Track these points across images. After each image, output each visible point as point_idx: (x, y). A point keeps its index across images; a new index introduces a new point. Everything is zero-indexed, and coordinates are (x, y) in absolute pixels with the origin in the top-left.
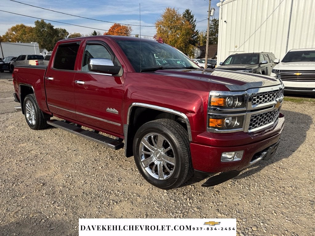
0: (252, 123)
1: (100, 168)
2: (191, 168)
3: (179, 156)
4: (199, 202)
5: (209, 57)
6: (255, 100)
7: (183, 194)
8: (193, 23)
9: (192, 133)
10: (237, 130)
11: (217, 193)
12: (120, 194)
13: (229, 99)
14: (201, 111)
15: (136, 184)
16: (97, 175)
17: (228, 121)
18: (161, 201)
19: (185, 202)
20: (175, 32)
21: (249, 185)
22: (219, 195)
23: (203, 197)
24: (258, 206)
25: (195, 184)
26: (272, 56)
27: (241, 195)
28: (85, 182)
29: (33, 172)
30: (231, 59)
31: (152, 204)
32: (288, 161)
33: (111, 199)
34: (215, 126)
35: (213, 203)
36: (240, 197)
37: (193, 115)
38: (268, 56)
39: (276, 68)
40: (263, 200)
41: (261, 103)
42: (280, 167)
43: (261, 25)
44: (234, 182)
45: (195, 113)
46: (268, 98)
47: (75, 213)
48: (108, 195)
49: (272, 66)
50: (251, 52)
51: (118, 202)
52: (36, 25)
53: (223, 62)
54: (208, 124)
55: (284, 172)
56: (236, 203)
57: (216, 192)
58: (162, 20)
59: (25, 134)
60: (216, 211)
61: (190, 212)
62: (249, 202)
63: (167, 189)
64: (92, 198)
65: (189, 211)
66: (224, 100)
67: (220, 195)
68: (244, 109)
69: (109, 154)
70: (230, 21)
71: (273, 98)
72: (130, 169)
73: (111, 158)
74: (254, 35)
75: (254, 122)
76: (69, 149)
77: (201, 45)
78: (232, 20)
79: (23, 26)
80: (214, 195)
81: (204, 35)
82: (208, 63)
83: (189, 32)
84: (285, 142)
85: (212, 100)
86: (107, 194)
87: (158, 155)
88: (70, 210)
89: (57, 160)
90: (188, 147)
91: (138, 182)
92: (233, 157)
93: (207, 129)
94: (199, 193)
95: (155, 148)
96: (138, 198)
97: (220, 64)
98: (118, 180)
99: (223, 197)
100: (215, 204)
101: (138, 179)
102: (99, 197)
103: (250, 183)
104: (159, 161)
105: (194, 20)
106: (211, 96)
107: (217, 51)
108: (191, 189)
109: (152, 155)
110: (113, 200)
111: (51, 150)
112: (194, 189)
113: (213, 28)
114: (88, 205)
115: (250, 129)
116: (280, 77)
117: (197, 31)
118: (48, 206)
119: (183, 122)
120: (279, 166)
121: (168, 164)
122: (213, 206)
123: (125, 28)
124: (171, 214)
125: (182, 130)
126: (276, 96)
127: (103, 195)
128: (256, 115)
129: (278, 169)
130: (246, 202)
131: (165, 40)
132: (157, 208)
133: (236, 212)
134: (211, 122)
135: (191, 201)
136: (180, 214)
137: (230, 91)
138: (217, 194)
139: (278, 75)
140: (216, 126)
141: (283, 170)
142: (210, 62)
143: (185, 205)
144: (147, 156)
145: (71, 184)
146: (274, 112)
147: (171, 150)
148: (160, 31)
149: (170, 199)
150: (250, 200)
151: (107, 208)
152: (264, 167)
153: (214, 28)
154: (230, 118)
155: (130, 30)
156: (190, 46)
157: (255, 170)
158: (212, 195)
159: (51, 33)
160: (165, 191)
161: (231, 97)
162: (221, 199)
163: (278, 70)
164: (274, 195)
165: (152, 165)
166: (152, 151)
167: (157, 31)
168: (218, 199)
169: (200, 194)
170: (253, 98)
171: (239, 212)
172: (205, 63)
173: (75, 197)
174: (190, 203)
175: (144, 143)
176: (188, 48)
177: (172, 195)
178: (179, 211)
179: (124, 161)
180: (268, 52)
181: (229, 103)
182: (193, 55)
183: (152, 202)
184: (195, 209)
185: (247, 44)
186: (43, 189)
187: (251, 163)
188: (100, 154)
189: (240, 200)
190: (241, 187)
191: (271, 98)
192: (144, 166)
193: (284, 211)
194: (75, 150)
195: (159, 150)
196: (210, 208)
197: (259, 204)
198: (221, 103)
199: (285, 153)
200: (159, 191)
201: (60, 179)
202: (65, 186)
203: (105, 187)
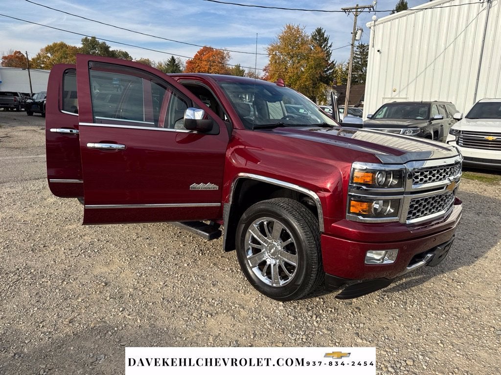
0: (412, 211)
1: (186, 265)
2: (321, 271)
3: (304, 253)
4: (330, 322)
5: (350, 102)
6: (417, 177)
7: (307, 309)
8: (327, 49)
9: (325, 221)
10: (390, 220)
11: (357, 310)
12: (216, 303)
13: (379, 175)
14: (339, 189)
15: (239, 291)
16: (181, 275)
17: (377, 206)
18: (275, 317)
19: (309, 320)
20: (299, 62)
21: (406, 303)
22: (360, 313)
23: (336, 315)
24: (416, 332)
25: (324, 297)
26: (450, 108)
27: (393, 315)
28: (165, 284)
29: (89, 266)
30: (385, 110)
31: (262, 319)
32: (466, 271)
33: (204, 310)
34: (358, 212)
35: (351, 323)
36: (391, 318)
37: (327, 194)
38: (444, 107)
39: (457, 126)
40: (425, 324)
41: (426, 182)
42: (453, 280)
43: (435, 59)
44: (382, 296)
45: (330, 192)
46: (436, 176)
47: (153, 326)
48: (198, 303)
49: (450, 124)
50: (418, 100)
51: (214, 314)
52: (83, 44)
53: (373, 114)
54: (347, 209)
55: (459, 287)
56: (385, 327)
57: (355, 309)
58: (279, 44)
59: (73, 211)
60: (354, 335)
61: (317, 334)
62: (403, 325)
63: (284, 301)
64: (176, 306)
65: (315, 332)
66: (372, 176)
67: (362, 314)
68: (401, 189)
69: (197, 245)
70: (387, 50)
71: (444, 176)
72: (229, 269)
73: (201, 252)
74: (423, 74)
75: (415, 209)
76: (139, 236)
77: (338, 84)
78: (389, 49)
79: (63, 45)
80: (352, 313)
81: (344, 69)
82: (348, 113)
83: (320, 64)
84: (464, 242)
85: (355, 175)
86: (196, 302)
87: (272, 251)
88: (146, 320)
89: (122, 251)
90: (318, 240)
91: (241, 288)
92: (383, 259)
93: (347, 216)
94: (331, 309)
95: (268, 240)
96: (242, 310)
97: (368, 118)
98: (213, 284)
99: (365, 317)
100: (353, 325)
101: (240, 285)
102: (185, 305)
103: (406, 300)
104: (274, 259)
105: (329, 45)
106: (354, 168)
107: (364, 95)
108: (318, 303)
109: (264, 250)
110: (206, 312)
111: (113, 236)
112: (322, 303)
113: (359, 58)
114: (170, 315)
115: (409, 218)
116: (462, 142)
117: (333, 62)
118: (114, 313)
119: (310, 203)
120: (452, 278)
121: (287, 264)
122: (351, 328)
123: (219, 54)
124: (289, 335)
125: (310, 215)
126: (449, 173)
127: (192, 303)
128: (418, 199)
129: (450, 281)
130: (400, 326)
131: (282, 75)
132: (269, 326)
133: (383, 338)
134: (353, 206)
135: (318, 319)
136: (302, 335)
137: (382, 163)
138: (356, 312)
139: (458, 138)
140: (360, 211)
141: (459, 283)
142: (352, 112)
143: (309, 325)
144: (256, 251)
145: (144, 286)
146: (446, 196)
147: (292, 244)
148: (275, 61)
149: (288, 315)
150: (405, 324)
151: (198, 321)
152: (430, 278)
153: (361, 58)
154: (381, 202)
155: (227, 57)
156: (321, 85)
157: (415, 281)
158: (350, 313)
160: (281, 303)
161: (383, 172)
162: (363, 319)
163: (460, 131)
164: (442, 318)
165: (262, 265)
166: (264, 244)
167: (270, 61)
168: (358, 319)
169: (331, 311)
170: (414, 174)
171: (388, 339)
172: (343, 113)
173: (151, 304)
174: (317, 322)
175: (253, 232)
176: (318, 88)
177: (290, 310)
178: (301, 332)
179: (220, 257)
180: (445, 101)
181: (380, 180)
182: (326, 100)
183: (262, 317)
184: (325, 331)
185: (412, 87)
186: (106, 291)
187: (408, 268)
188: (184, 245)
189: (391, 323)
190: (393, 305)
191: (441, 175)
192: (251, 265)
193: (454, 341)
194: (148, 238)
195: (274, 243)
196: (346, 330)
197: (419, 330)
198: (368, 179)
199: (462, 259)
200: (271, 303)
201: (129, 278)
202: (137, 288)
203: (194, 292)
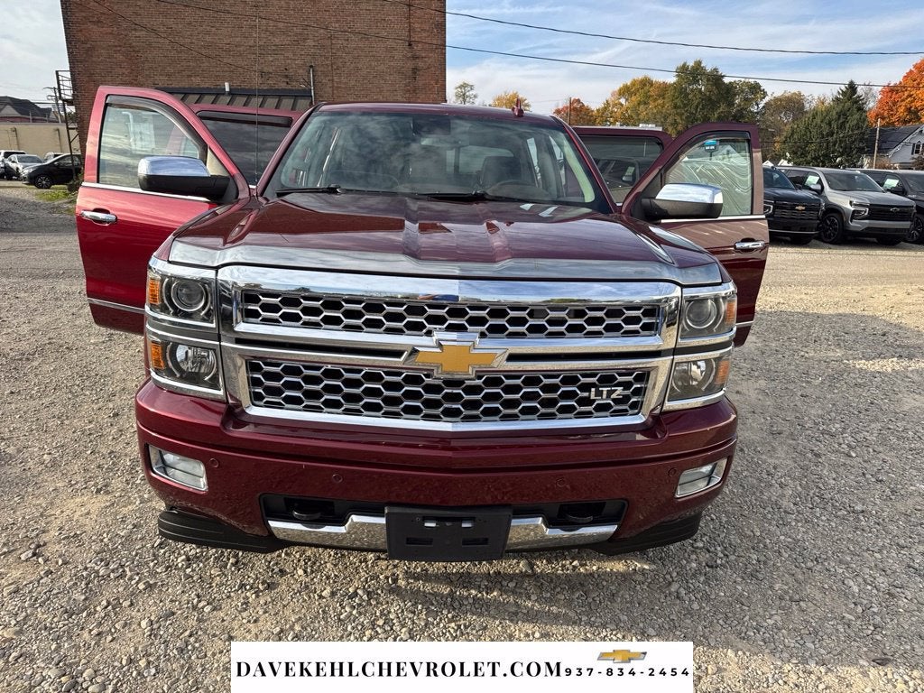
52: (678, 76)
66: (157, 287)
79: (646, 83)
159: (713, 97)
